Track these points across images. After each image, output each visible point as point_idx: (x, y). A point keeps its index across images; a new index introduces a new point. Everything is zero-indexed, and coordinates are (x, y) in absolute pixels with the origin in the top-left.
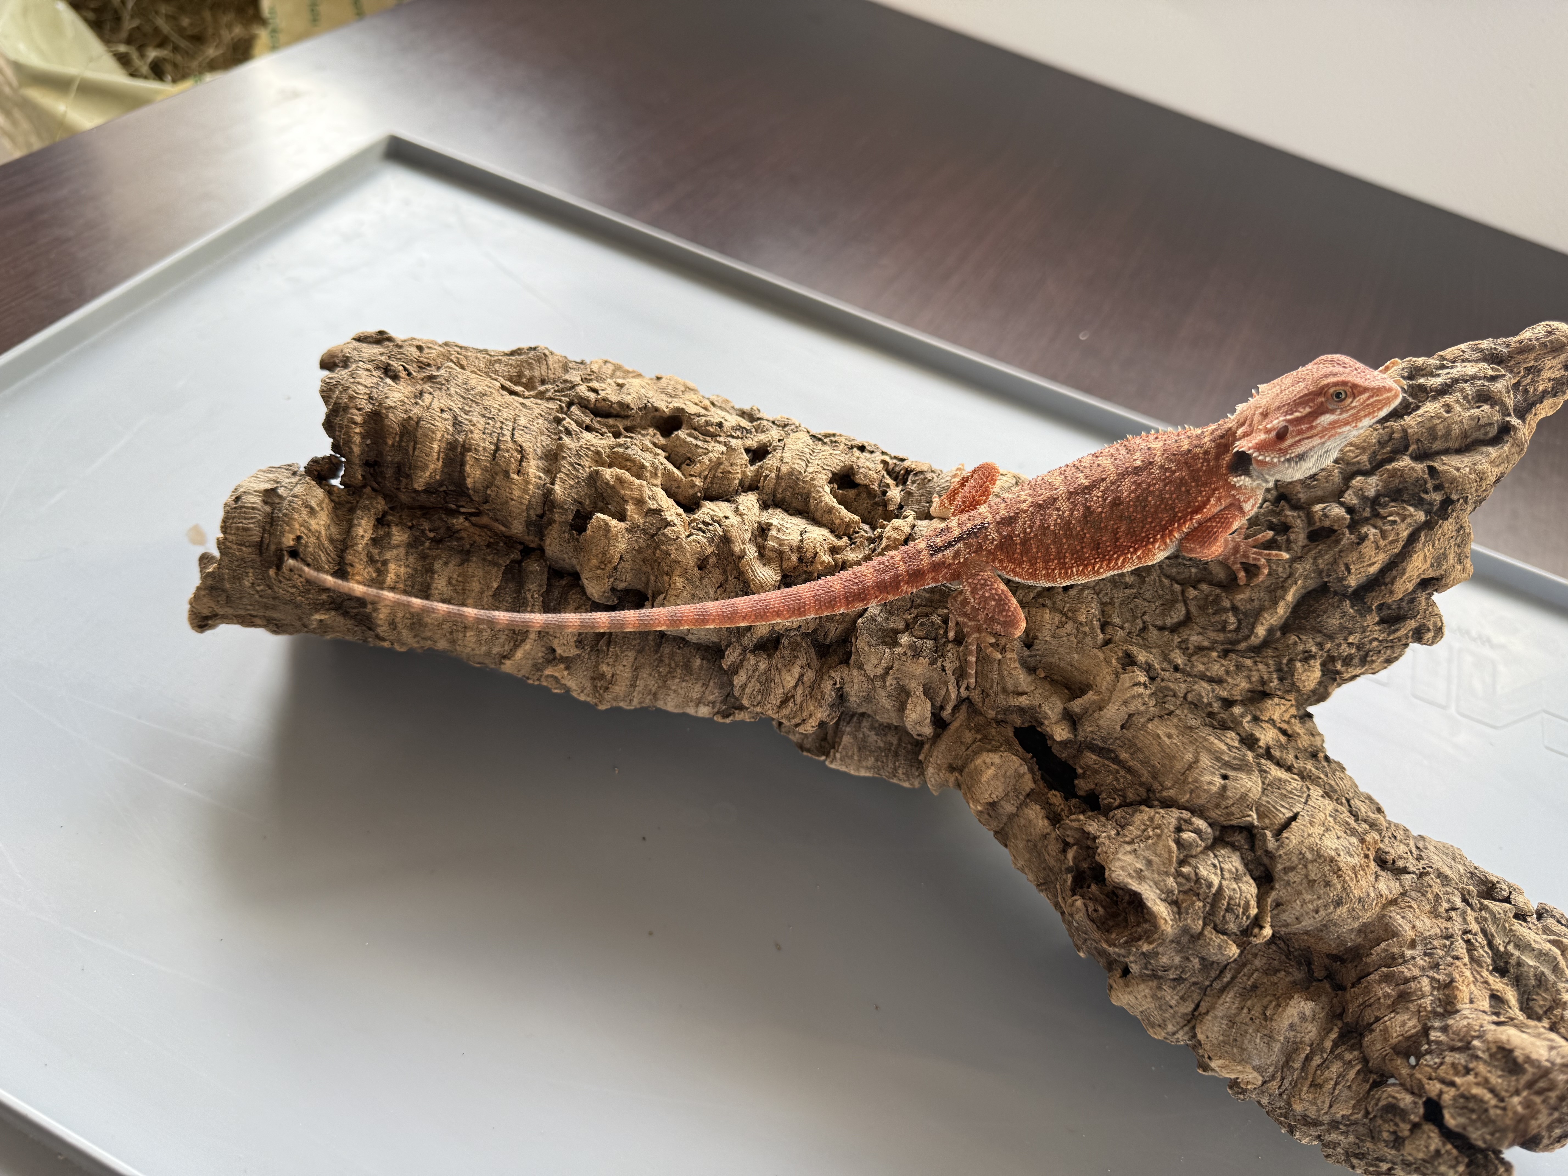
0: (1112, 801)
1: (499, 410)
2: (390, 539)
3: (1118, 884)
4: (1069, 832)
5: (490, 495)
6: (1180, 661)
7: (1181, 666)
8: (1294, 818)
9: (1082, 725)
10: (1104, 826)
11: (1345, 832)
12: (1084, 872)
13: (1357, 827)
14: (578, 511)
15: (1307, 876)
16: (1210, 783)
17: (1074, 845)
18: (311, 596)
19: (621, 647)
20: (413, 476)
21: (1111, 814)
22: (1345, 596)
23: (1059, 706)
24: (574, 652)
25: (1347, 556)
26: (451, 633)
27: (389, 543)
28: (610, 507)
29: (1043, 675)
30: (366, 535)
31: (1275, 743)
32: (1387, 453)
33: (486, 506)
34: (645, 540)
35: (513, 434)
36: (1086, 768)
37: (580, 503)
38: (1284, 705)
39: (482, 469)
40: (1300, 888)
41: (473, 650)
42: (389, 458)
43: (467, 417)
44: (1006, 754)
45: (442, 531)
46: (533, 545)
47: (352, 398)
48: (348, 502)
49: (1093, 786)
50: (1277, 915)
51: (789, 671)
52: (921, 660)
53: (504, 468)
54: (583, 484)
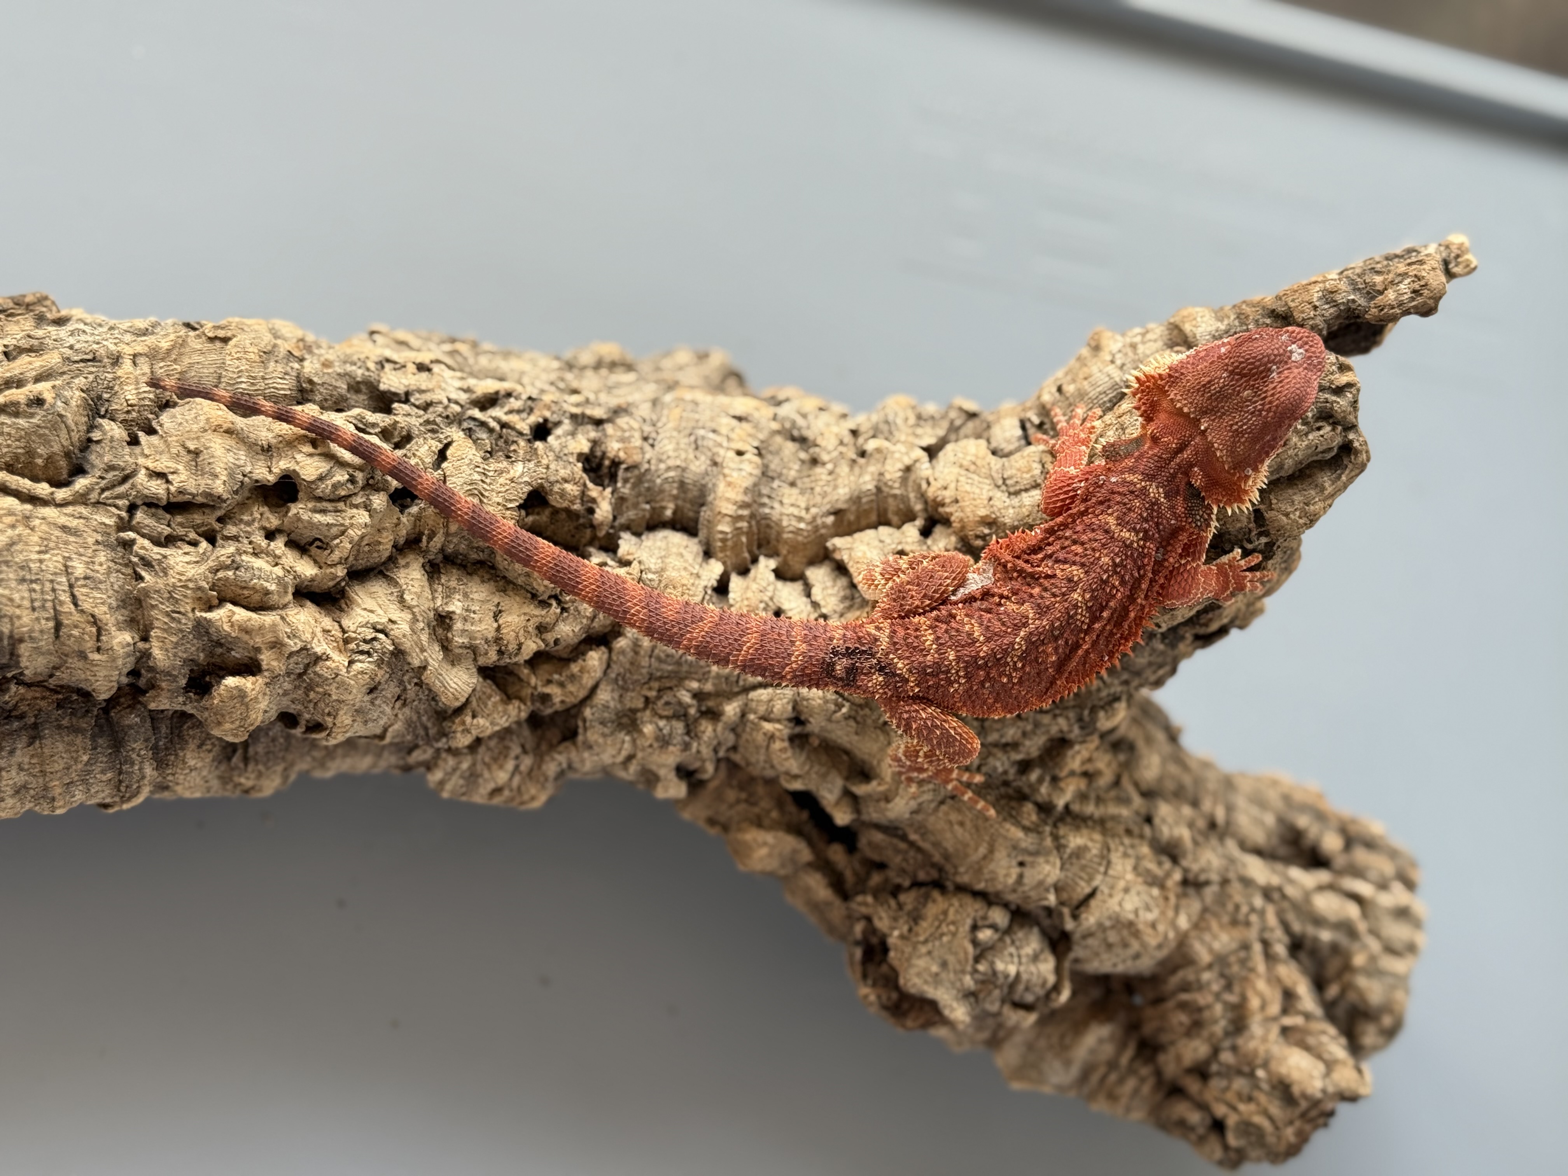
1: (41, 561)
3: (914, 991)
8: (1094, 892)
9: (867, 807)
10: (895, 919)
11: (1147, 884)
12: (874, 946)
14: (192, 671)
15: (1105, 940)
16: (1006, 873)
21: (902, 899)
23: (838, 785)
31: (1075, 795)
35: (73, 596)
36: (872, 841)
37: (192, 662)
39: (43, 654)
40: (1099, 949)
44: (780, 833)
51: (501, 767)
52: (671, 748)
53: (76, 649)
54: (191, 636)
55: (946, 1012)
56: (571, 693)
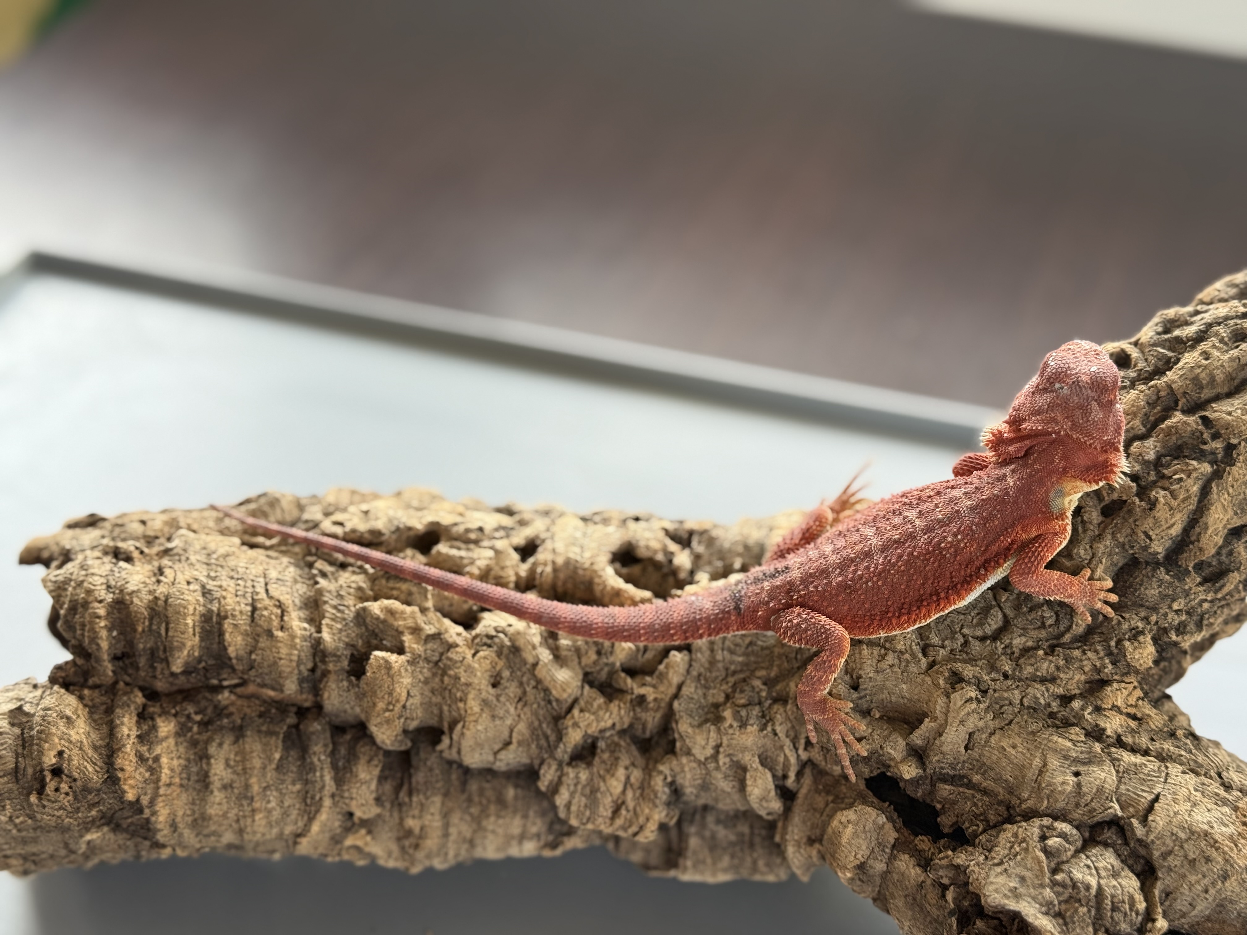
0: (975, 828)
1: (247, 568)
2: (157, 731)
3: (996, 907)
4: (941, 873)
5: (255, 660)
6: (1007, 667)
7: (1010, 672)
8: (1157, 799)
9: (928, 757)
10: (972, 854)
11: (1216, 804)
12: (967, 911)
13: (1227, 796)
14: (352, 655)
15: (1186, 857)
16: (1063, 783)
17: (950, 885)
18: (80, 815)
19: (425, 794)
20: (170, 659)
21: (977, 841)
22: (1157, 564)
23: (902, 743)
24: (375, 810)
25: (1143, 524)
26: (238, 821)
27: (156, 737)
28: (385, 642)
29: (877, 716)
30: (132, 733)
31: (1125, 729)
32: (1159, 412)
33: (253, 673)
34: (429, 669)
35: (267, 591)
36: (945, 801)
37: (353, 646)
38: (1125, 688)
39: (242, 634)
40: (1183, 870)
41: (263, 835)
42: (141, 646)
43: (215, 583)
44: (860, 807)
45: (209, 711)
46: (307, 704)
47: (89, 592)
48: (102, 704)
49: (955, 819)
50: (1170, 905)
51: (613, 775)
52: (749, 728)
53: (266, 628)
54: (352, 624)
55: (1030, 920)
56: (663, 692)
